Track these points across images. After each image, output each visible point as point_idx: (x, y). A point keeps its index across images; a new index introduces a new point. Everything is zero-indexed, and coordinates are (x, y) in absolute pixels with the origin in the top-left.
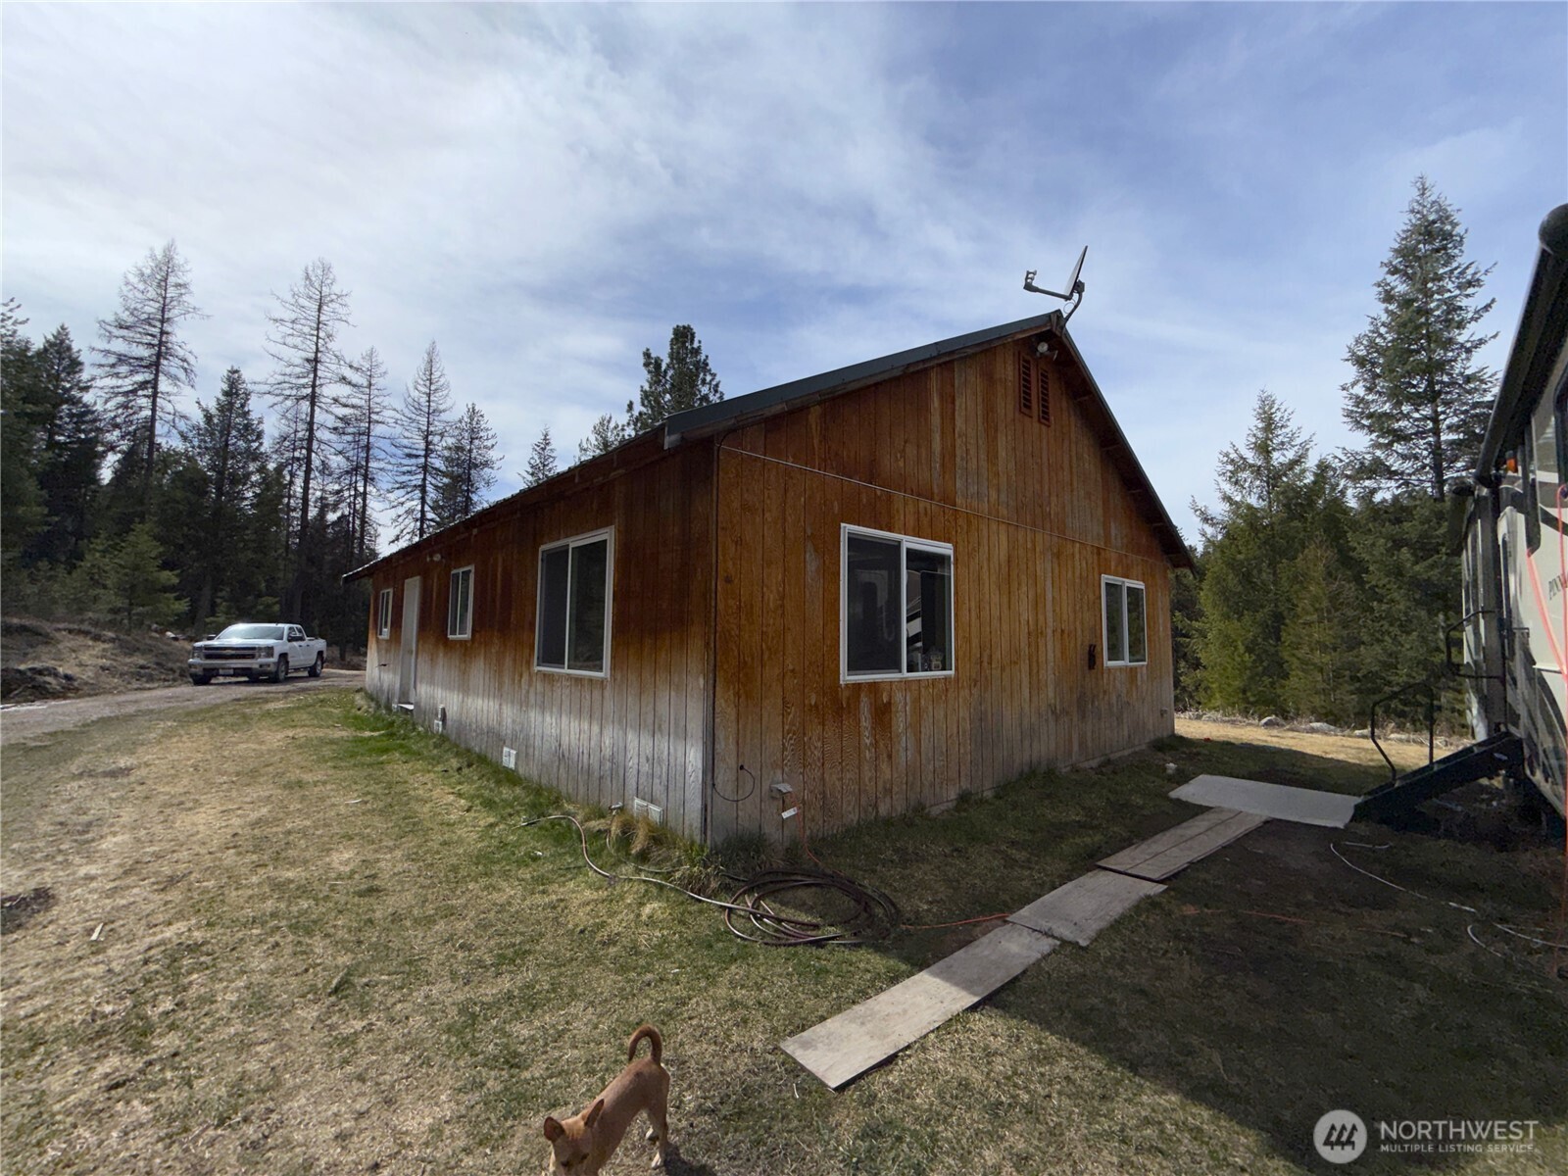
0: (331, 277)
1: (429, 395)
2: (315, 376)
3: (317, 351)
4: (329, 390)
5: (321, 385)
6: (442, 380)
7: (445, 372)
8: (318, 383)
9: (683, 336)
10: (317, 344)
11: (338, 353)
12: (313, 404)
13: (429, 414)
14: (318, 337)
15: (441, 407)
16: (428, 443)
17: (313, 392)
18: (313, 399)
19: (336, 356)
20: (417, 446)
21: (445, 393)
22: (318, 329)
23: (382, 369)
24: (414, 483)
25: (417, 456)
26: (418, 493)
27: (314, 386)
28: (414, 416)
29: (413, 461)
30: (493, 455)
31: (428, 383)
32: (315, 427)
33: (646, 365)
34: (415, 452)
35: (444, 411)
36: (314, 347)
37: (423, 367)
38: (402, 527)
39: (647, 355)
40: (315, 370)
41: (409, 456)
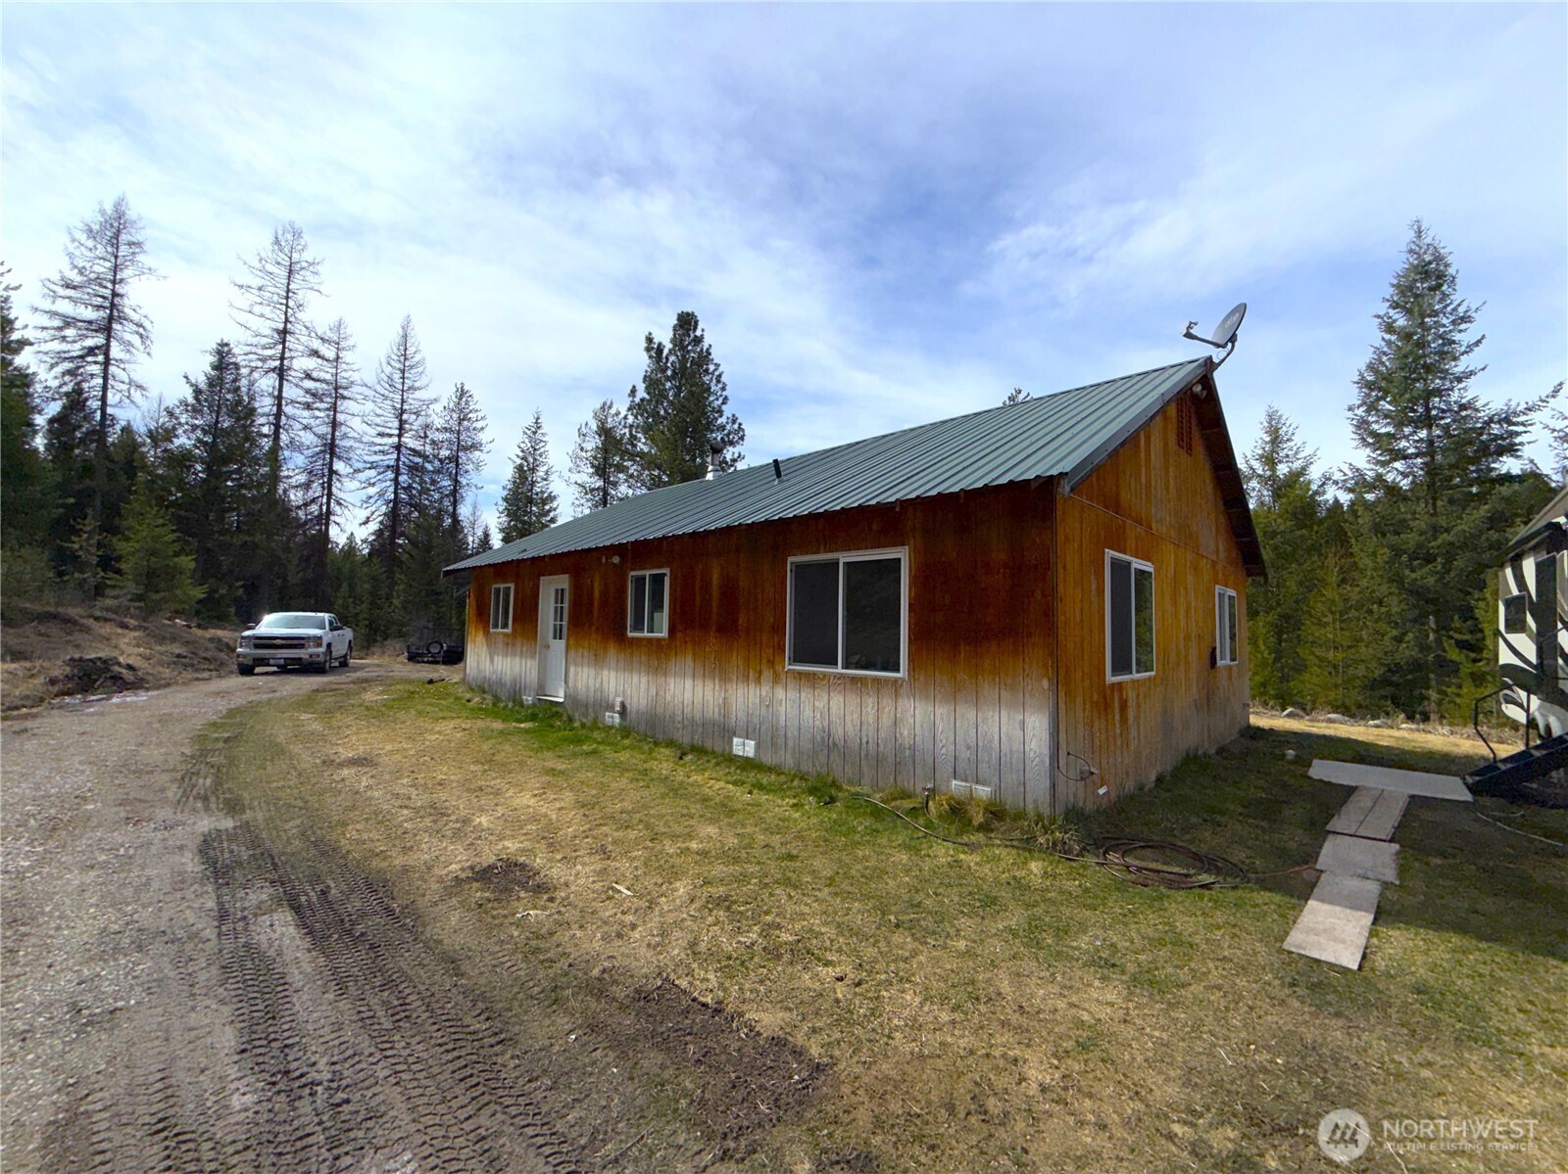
0: (303, 243)
1: (403, 372)
2: (284, 348)
3: (287, 321)
4: (301, 363)
5: (292, 358)
6: (418, 357)
7: (420, 348)
8: (287, 355)
9: (686, 323)
10: (286, 313)
11: (309, 325)
12: (281, 378)
13: (403, 391)
14: (287, 306)
15: (417, 385)
16: (402, 423)
17: (282, 364)
18: (281, 373)
19: (307, 328)
20: (390, 425)
21: (420, 369)
22: (287, 298)
23: (351, 342)
24: (387, 463)
25: (391, 436)
26: (390, 475)
27: (282, 358)
28: (387, 393)
29: (386, 440)
30: (483, 437)
31: (402, 358)
32: (284, 403)
33: (648, 350)
34: (388, 431)
35: (419, 389)
36: (283, 317)
37: (397, 340)
38: (373, 509)
39: (649, 340)
40: (284, 342)
41: (382, 435)
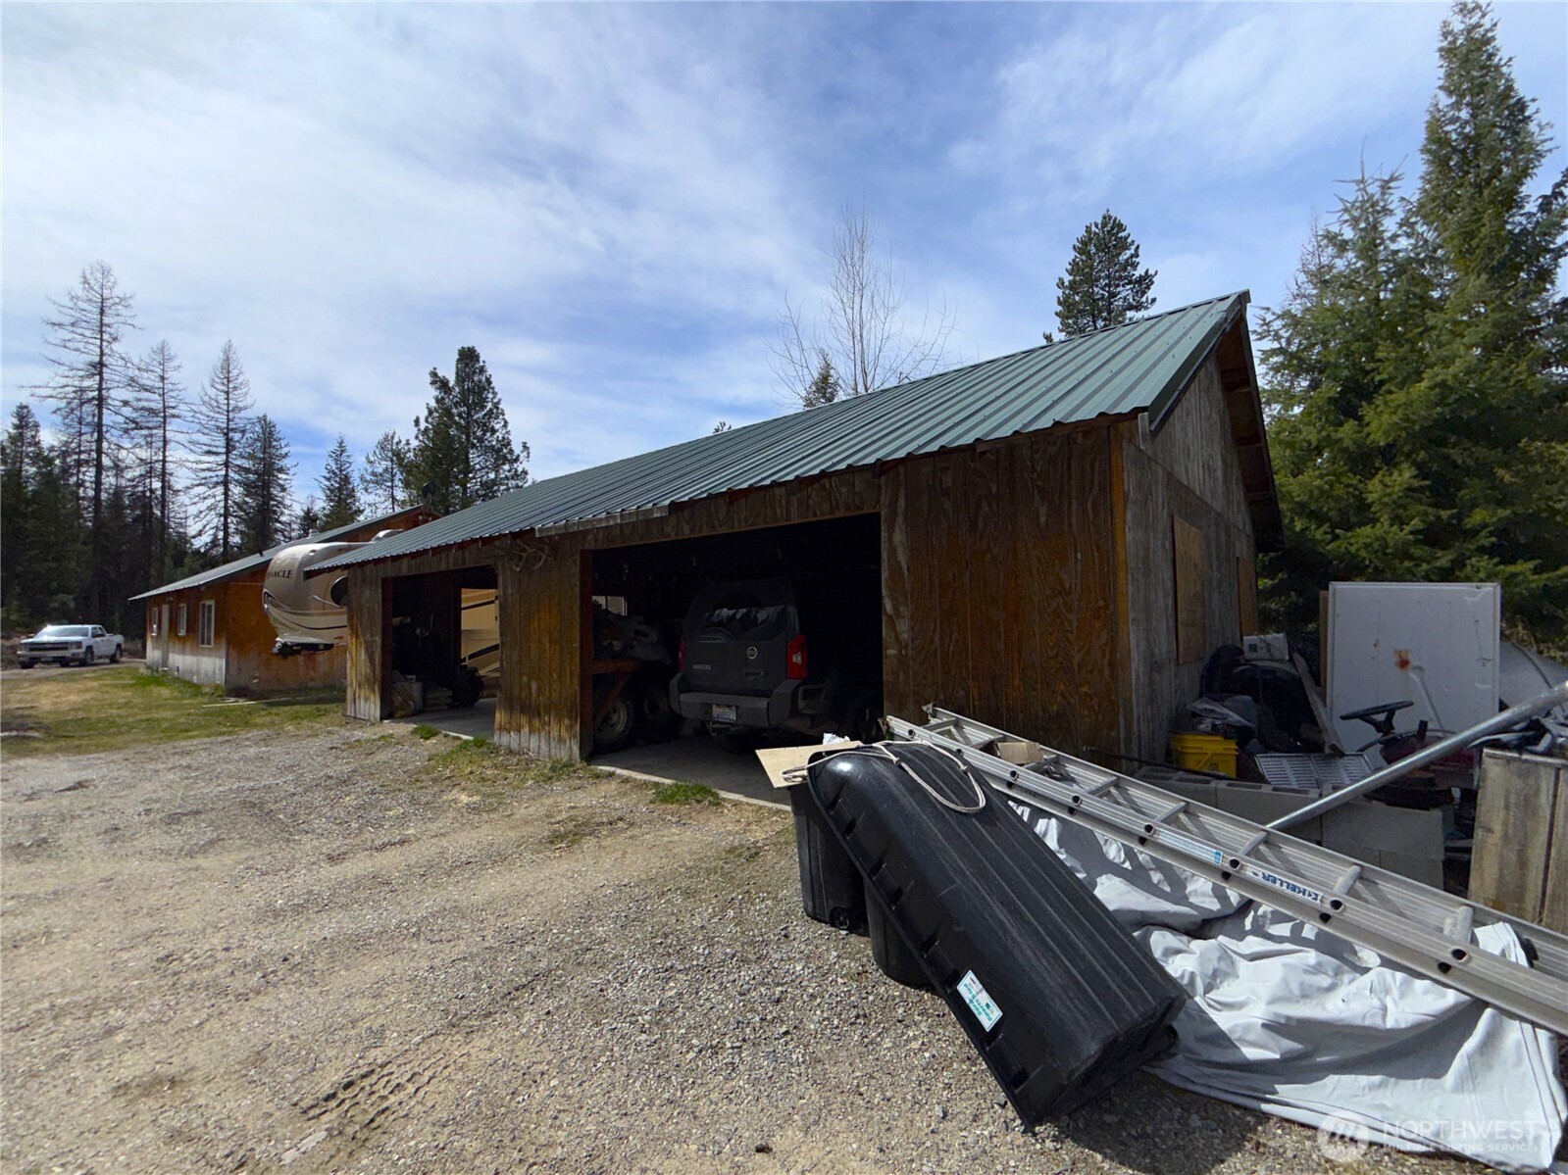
0: (112, 279)
1: (227, 393)
2: (101, 379)
3: (102, 354)
4: (117, 394)
5: (109, 389)
6: (241, 379)
7: (244, 370)
8: (104, 386)
9: (468, 358)
10: (101, 347)
11: (124, 355)
12: (100, 407)
13: (228, 411)
14: (102, 340)
15: (241, 405)
16: (228, 440)
17: (100, 394)
18: (101, 401)
19: (123, 359)
20: (217, 443)
21: (244, 390)
22: (101, 332)
23: (176, 363)
24: (215, 479)
25: (217, 454)
26: (220, 490)
27: (100, 389)
28: (212, 414)
29: (212, 458)
31: (225, 381)
32: (104, 429)
33: (433, 383)
34: (214, 450)
35: (246, 408)
36: (98, 350)
37: (219, 365)
38: (204, 522)
39: (434, 374)
40: (101, 374)
41: (209, 453)
